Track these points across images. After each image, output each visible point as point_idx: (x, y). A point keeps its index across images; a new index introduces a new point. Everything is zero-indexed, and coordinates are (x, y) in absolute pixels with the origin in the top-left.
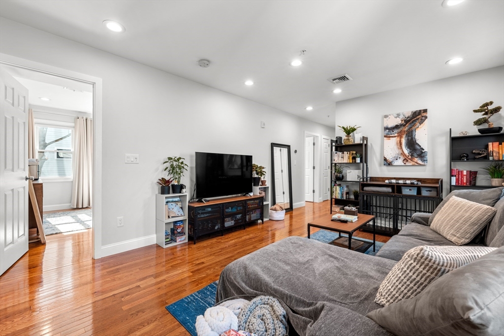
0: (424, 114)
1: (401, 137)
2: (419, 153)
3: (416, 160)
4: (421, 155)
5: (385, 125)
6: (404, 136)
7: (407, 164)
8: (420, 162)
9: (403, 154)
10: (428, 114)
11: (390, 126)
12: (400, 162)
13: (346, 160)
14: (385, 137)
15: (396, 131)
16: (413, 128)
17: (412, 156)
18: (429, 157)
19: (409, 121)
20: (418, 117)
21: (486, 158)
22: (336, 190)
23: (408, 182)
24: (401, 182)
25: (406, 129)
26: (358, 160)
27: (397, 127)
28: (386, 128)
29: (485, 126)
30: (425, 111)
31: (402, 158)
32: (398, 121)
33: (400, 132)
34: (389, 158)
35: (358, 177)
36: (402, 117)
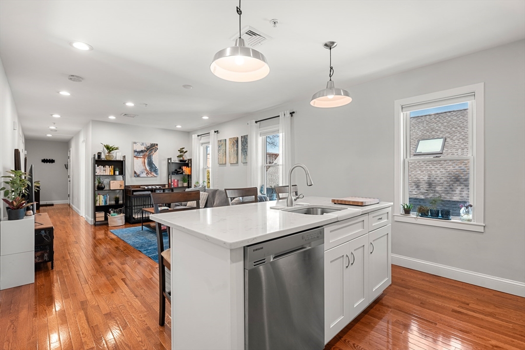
0: (156, 147)
1: (145, 159)
2: (154, 169)
3: (153, 173)
4: (156, 171)
5: (135, 149)
6: (146, 158)
7: (149, 176)
8: (155, 175)
9: (146, 169)
10: (158, 147)
11: (138, 150)
12: (144, 175)
13: (108, 174)
14: (134, 157)
15: (141, 154)
16: (151, 154)
17: (151, 171)
18: (159, 172)
19: (149, 149)
20: (152, 148)
21: (182, 173)
22: (100, 199)
23: (158, 187)
24: (154, 187)
25: (147, 154)
26: (117, 173)
27: (142, 151)
28: (135, 151)
29: (181, 159)
30: (157, 145)
31: (146, 172)
32: (143, 148)
33: (144, 155)
34: (138, 172)
35: (121, 186)
36: (145, 145)
